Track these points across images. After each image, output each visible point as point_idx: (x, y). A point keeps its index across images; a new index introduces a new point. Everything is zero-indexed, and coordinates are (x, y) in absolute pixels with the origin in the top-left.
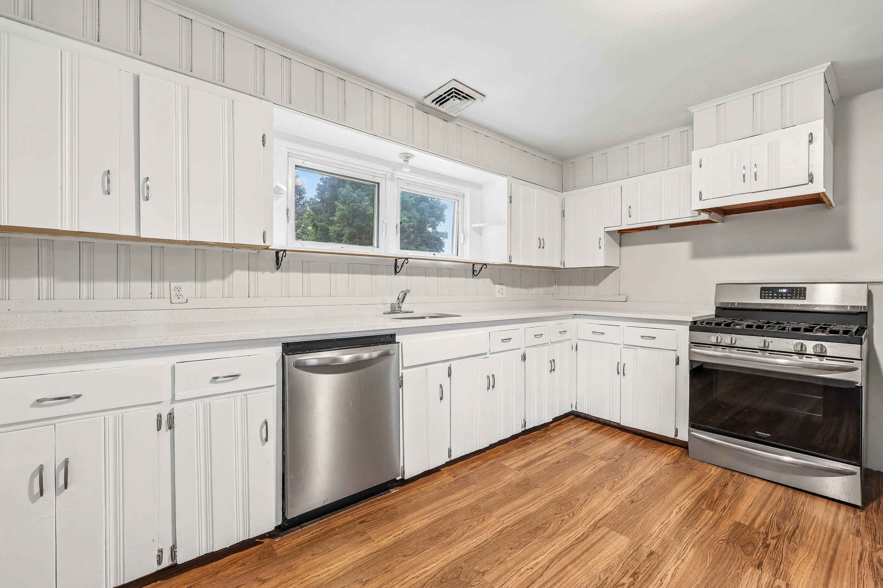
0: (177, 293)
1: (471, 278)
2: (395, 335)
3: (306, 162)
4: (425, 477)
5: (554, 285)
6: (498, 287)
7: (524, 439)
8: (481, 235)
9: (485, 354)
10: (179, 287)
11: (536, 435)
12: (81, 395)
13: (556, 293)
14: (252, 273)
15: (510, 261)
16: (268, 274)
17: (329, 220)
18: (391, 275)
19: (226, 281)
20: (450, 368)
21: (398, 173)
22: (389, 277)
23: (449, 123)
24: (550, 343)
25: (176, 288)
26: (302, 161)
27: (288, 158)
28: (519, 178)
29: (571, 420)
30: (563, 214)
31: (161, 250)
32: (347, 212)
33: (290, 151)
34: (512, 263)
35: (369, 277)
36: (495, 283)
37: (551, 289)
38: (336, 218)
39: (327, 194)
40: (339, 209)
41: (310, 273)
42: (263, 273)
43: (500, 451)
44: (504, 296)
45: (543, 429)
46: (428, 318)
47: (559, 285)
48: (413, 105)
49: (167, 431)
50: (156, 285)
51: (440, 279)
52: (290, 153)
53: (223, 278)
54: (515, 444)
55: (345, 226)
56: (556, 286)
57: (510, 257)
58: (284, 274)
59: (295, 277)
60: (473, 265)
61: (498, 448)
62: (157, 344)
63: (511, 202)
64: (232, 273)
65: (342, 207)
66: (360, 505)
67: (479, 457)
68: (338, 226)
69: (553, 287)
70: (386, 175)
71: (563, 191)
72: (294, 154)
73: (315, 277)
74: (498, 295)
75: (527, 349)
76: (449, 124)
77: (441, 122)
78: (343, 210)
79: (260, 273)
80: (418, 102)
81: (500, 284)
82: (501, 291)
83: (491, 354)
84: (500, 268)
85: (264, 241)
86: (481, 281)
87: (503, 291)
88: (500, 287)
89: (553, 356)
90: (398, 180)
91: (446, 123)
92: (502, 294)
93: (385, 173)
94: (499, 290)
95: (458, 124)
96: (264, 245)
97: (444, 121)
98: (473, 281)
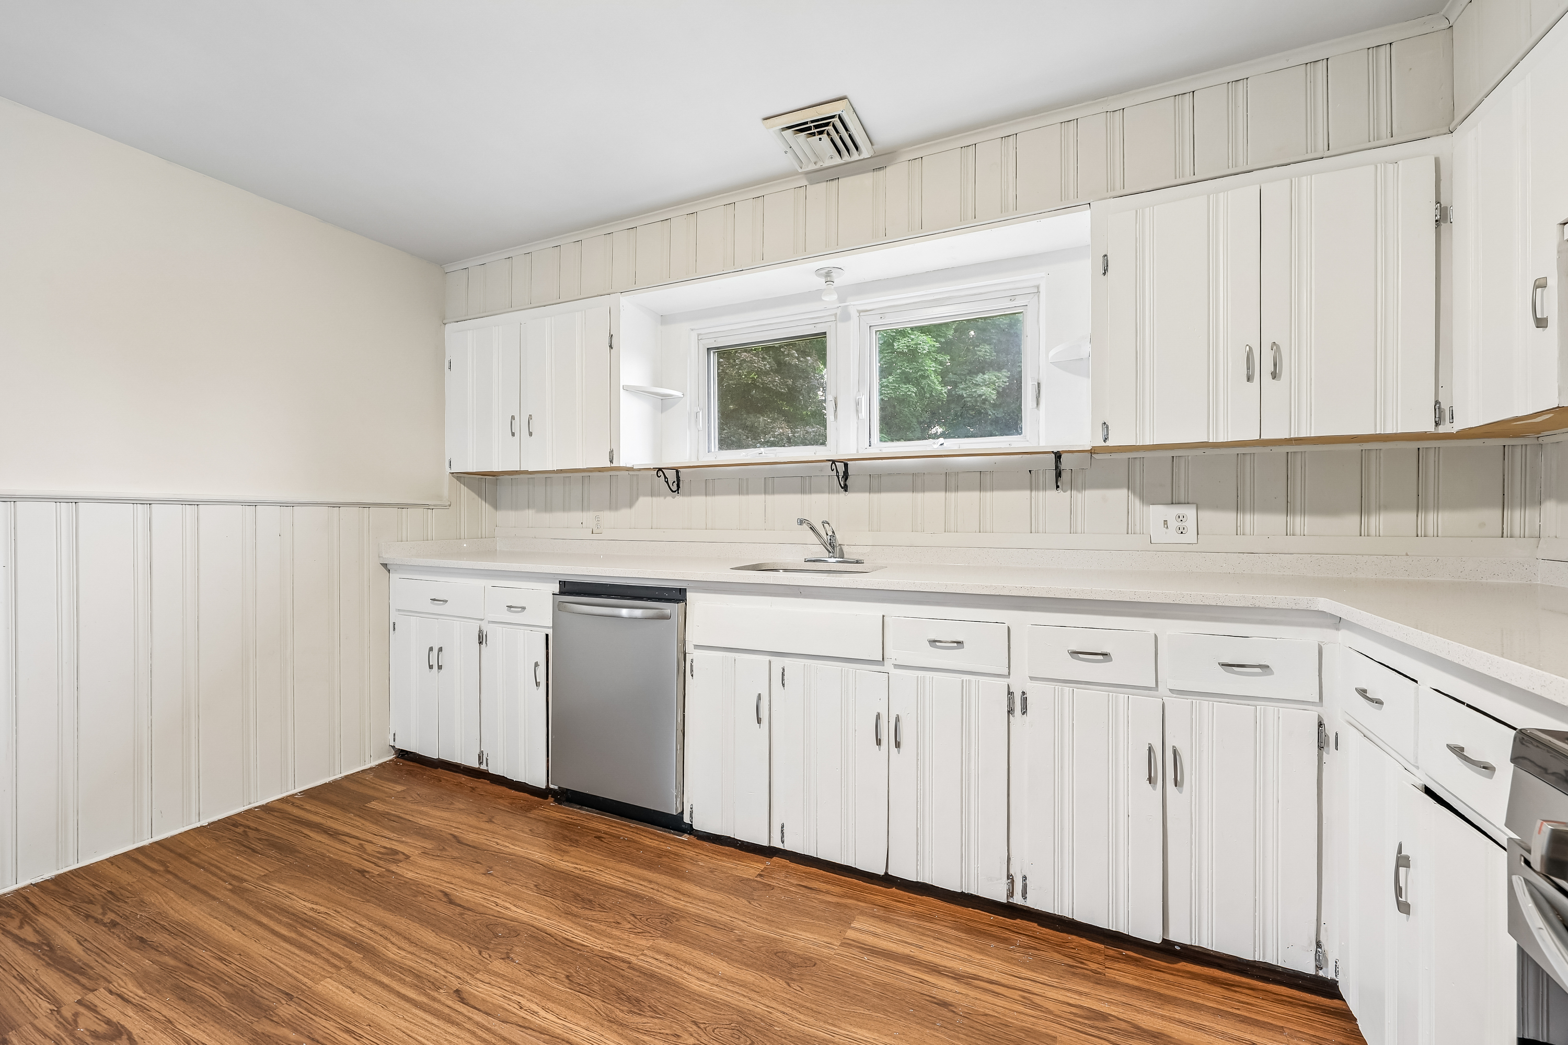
0: (597, 522)
2: (685, 590)
3: (719, 340)
4: (739, 849)
6: (1158, 512)
10: (598, 517)
11: (1072, 945)
12: (447, 601)
14: (655, 499)
15: (1106, 439)
16: (669, 499)
19: (633, 509)
20: (784, 670)
21: (854, 303)
22: (835, 497)
23: (888, 168)
25: (596, 517)
27: (698, 343)
30: (1442, 217)
31: (588, 478)
33: (700, 332)
34: (1112, 443)
35: (798, 497)
36: (1148, 499)
41: (714, 495)
44: (1189, 537)
48: (805, 182)
49: (485, 647)
50: (584, 514)
52: (700, 334)
53: (631, 506)
57: (1105, 426)
58: (686, 499)
60: (1058, 459)
62: (474, 567)
63: (1107, 271)
70: (835, 315)
71: (1451, 127)
72: (705, 334)
74: (1158, 535)
75: (1031, 685)
77: (867, 180)
79: (662, 499)
80: (809, 174)
81: (1172, 503)
82: (1173, 524)
83: (897, 666)
84: (1173, 457)
85: (611, 462)
86: (1091, 496)
87: (1184, 524)
88: (1171, 512)
89: (1174, 737)
90: (861, 314)
91: (881, 172)
92: (1182, 533)
93: (834, 312)
94: (1166, 521)
95: (911, 159)
96: (612, 465)
97: (875, 172)
98: (1062, 496)
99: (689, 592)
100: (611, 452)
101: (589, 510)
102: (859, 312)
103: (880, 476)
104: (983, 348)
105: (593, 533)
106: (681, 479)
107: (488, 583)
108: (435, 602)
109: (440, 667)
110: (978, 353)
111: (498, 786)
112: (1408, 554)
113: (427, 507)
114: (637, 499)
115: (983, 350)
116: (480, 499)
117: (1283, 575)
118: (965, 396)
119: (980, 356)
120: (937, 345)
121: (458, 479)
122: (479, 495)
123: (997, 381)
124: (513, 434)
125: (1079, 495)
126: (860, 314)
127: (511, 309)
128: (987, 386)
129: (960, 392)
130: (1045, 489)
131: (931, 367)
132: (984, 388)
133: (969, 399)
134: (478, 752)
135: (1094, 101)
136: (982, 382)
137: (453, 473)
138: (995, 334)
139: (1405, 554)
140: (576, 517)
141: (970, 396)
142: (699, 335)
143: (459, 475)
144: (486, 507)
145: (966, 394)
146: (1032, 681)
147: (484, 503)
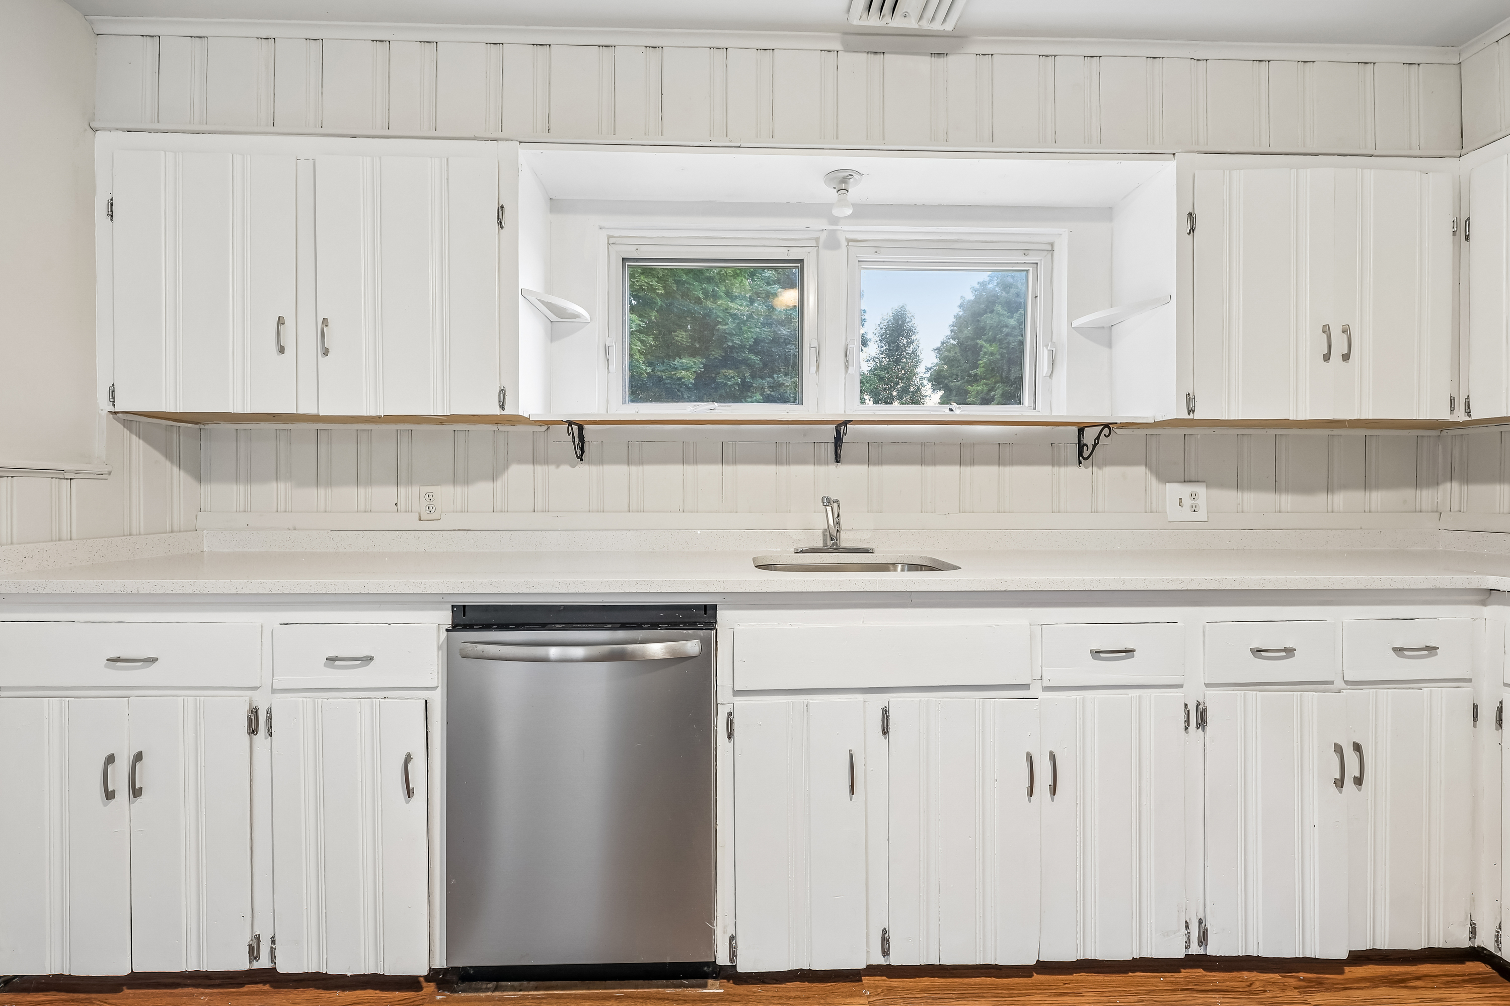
0: (428, 503)
1: (1072, 465)
2: (715, 607)
3: (643, 248)
4: (809, 982)
5: (1444, 481)
6: (1175, 490)
7: (1197, 983)
8: (1110, 345)
9: (1026, 687)
10: (430, 494)
11: (1257, 986)
12: (157, 659)
13: (1455, 507)
14: (539, 468)
15: (1191, 411)
16: (565, 469)
17: (970, 375)
18: (827, 463)
19: (499, 483)
20: (885, 711)
21: (845, 228)
22: (822, 469)
23: (950, 57)
24: (1339, 683)
25: (427, 495)
26: (634, 248)
27: (608, 248)
28: (1229, 150)
29: (1464, 981)
31: (409, 434)
32: (999, 357)
33: (611, 233)
34: (1197, 416)
35: (771, 469)
36: (1164, 477)
37: (1427, 497)
38: (979, 371)
39: (968, 331)
40: (985, 353)
41: (642, 464)
42: (558, 467)
43: (1079, 994)
44: (1202, 515)
45: (1302, 975)
46: (903, 570)
47: (1466, 479)
48: (837, 46)
49: (266, 738)
50: (402, 490)
51: (967, 470)
52: (613, 237)
53: (494, 478)
54: (1149, 992)
55: (996, 383)
56: (1455, 485)
57: (1190, 398)
58: (594, 469)
59: (616, 472)
60: (1081, 431)
61: (1082, 981)
62: (237, 590)
63: (1192, 230)
64: (507, 468)
65: (991, 349)
66: (617, 992)
67: (997, 987)
68: (985, 384)
69: (1441, 488)
70: (817, 240)
71: (1463, 151)
72: (620, 237)
73: (651, 471)
74: (1175, 513)
75: (1211, 692)
76: (952, 61)
77: (923, 64)
78: (992, 354)
79: (552, 468)
80: (845, 33)
81: (1184, 482)
82: (1187, 502)
83: (1046, 689)
84: (1185, 435)
85: (502, 406)
86: (1110, 472)
87: (1196, 502)
88: (1184, 490)
89: (1355, 731)
90: (851, 244)
91: (940, 61)
92: (1194, 510)
93: (815, 235)
94: (1180, 499)
95: (981, 53)
96: (503, 413)
97: (933, 58)
98: (1083, 473)
99: (721, 609)
100: (502, 391)
101: (410, 482)
102: (849, 241)
103: (881, 444)
104: (679, 334)
105: (420, 520)
106: (586, 439)
107: (273, 618)
108: (119, 664)
109: (136, 792)
110: (676, 338)
111: (296, 991)
112: (1363, 527)
113: (60, 474)
114: (506, 467)
115: (681, 336)
116: (168, 464)
117: (1275, 549)
118: (664, 377)
119: (677, 341)
120: (643, 324)
121: (127, 424)
122: (168, 455)
123: (694, 366)
124: (282, 350)
125: (1100, 472)
126: (848, 244)
127: (273, 129)
128: (687, 369)
129: (659, 374)
130: (1066, 464)
131: (636, 346)
132: (683, 372)
133: (669, 381)
134: (247, 939)
135: (1187, 42)
136: (681, 366)
137: (115, 413)
138: (690, 322)
139: (1359, 527)
140: (384, 494)
141: (671, 378)
142: (609, 237)
143: (130, 417)
144: (180, 478)
145: (665, 376)
146: (1207, 688)
147: (175, 469)
